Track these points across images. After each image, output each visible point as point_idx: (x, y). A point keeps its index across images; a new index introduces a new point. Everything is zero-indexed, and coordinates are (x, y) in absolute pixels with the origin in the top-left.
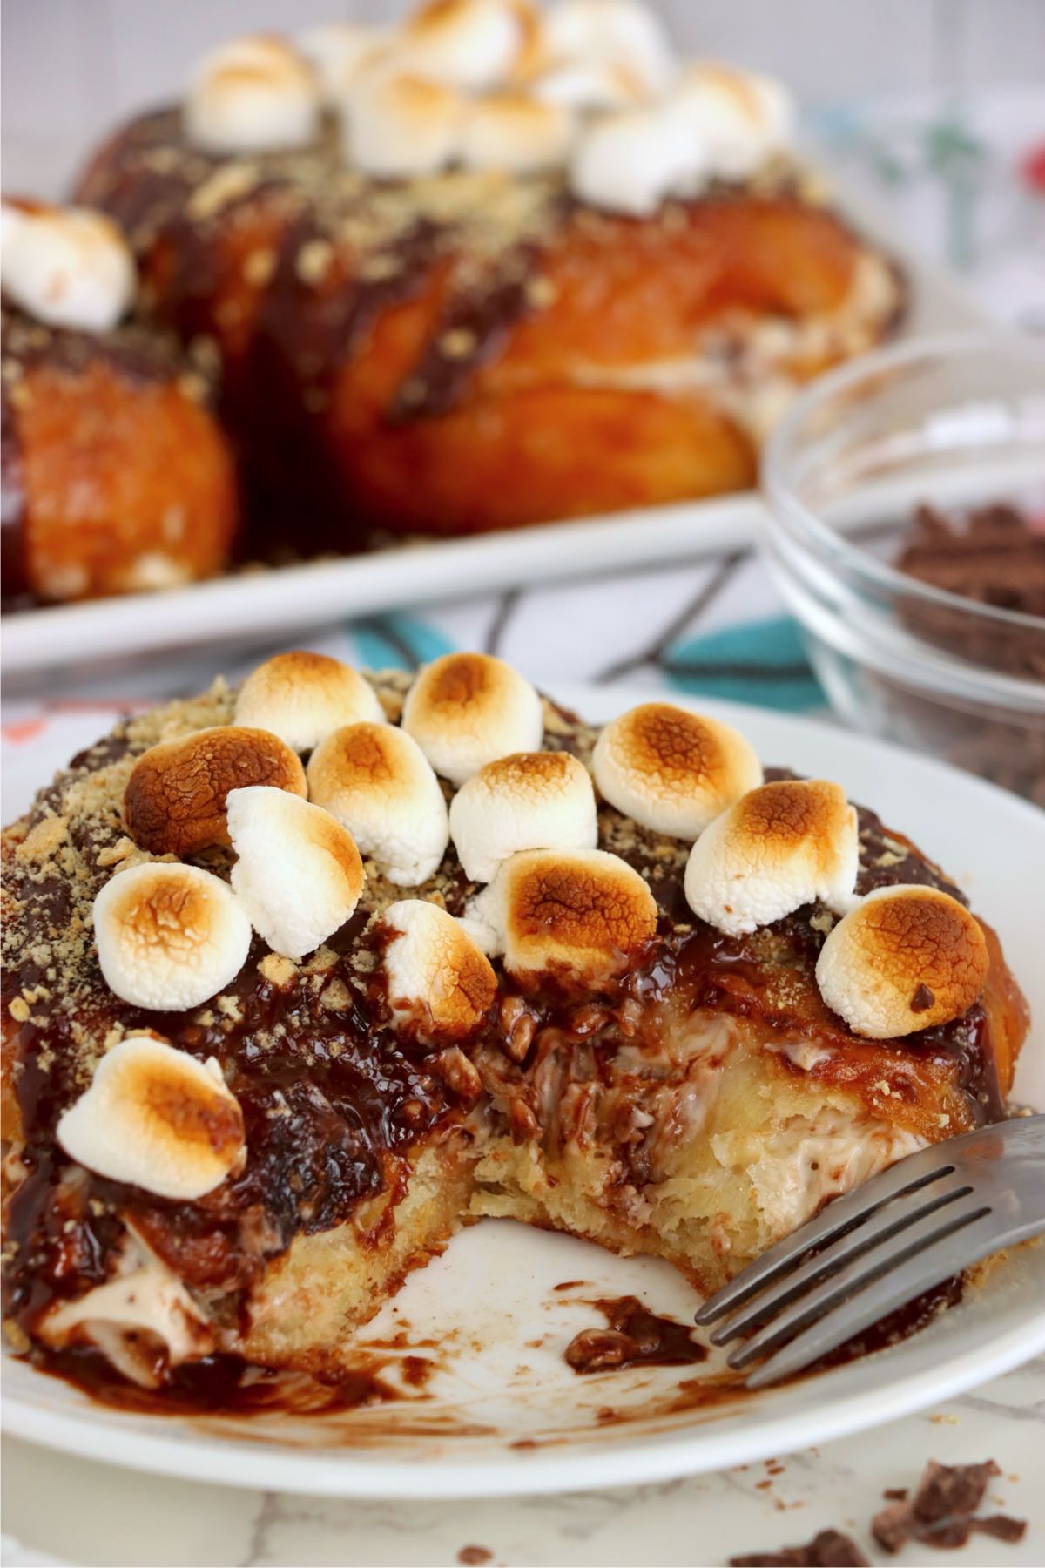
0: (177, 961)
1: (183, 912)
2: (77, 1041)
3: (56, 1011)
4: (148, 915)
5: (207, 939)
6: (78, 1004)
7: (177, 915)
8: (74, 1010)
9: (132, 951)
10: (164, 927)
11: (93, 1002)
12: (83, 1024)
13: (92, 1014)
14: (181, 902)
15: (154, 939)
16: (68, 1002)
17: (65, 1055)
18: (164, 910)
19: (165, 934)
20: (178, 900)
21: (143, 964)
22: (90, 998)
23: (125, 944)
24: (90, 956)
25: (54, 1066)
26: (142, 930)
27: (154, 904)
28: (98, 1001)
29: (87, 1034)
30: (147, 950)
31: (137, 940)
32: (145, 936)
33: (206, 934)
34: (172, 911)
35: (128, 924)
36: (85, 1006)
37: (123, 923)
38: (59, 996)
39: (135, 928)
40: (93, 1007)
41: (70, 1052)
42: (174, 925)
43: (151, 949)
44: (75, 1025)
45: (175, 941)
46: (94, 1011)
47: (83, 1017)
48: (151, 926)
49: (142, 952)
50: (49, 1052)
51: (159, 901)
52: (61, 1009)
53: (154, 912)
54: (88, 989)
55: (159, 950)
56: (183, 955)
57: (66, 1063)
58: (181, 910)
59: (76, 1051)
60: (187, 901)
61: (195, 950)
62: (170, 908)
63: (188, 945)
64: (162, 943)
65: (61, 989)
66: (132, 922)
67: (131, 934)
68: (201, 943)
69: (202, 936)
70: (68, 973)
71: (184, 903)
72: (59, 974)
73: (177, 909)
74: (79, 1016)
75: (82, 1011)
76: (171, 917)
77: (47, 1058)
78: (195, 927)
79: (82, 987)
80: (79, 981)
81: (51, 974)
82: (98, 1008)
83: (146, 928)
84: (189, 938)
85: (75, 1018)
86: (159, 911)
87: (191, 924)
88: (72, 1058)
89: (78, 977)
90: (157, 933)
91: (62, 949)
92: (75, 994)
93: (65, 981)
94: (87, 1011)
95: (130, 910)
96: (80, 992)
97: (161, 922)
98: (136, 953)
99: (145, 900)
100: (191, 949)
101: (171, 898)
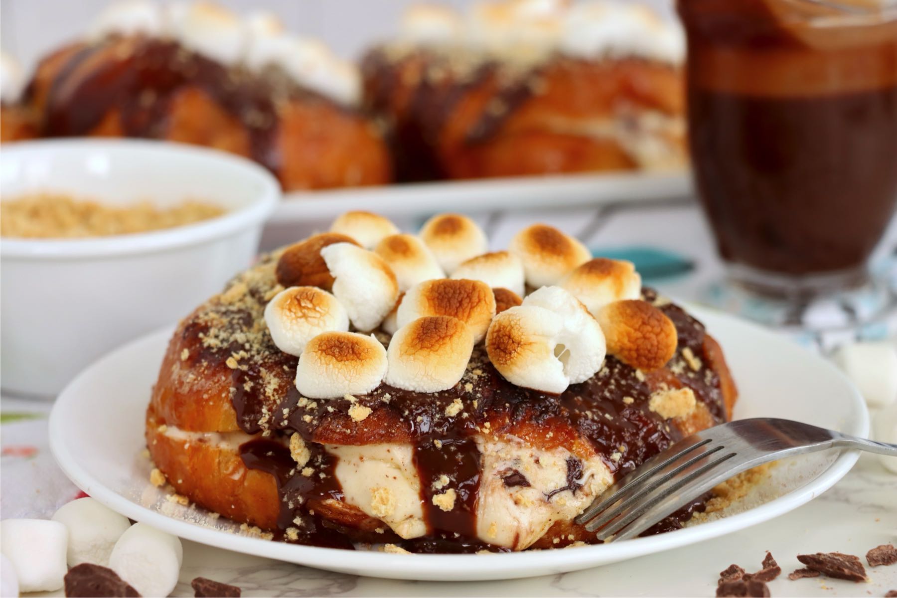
0: (312, 325)
1: (314, 300)
2: (264, 376)
3: (252, 362)
4: (296, 302)
5: (328, 312)
6: (263, 359)
7: (311, 301)
8: (261, 362)
9: (289, 321)
10: (304, 307)
11: (270, 358)
12: (266, 369)
13: (270, 364)
14: (312, 296)
15: (300, 314)
16: (258, 358)
17: (258, 383)
18: (304, 299)
19: (305, 311)
20: (311, 295)
21: (295, 327)
22: (269, 357)
23: (285, 318)
24: (266, 339)
25: (252, 388)
26: (293, 310)
27: (298, 297)
28: (273, 358)
29: (268, 373)
30: (297, 320)
31: (291, 316)
32: (295, 313)
33: (326, 309)
34: (308, 299)
35: (286, 309)
36: (266, 360)
37: (283, 308)
38: (252, 356)
39: (290, 310)
40: (270, 361)
41: (261, 382)
42: (310, 306)
43: (299, 320)
44: (261, 369)
45: (311, 314)
46: (271, 362)
47: (266, 366)
48: (297, 307)
49: (294, 321)
50: (249, 382)
51: (301, 295)
52: (254, 361)
53: (299, 301)
54: (267, 353)
55: (303, 320)
56: (315, 321)
57: (259, 387)
58: (313, 299)
59: (263, 381)
60: (315, 295)
61: (322, 318)
62: (307, 298)
63: (318, 315)
64: (304, 316)
65: (253, 353)
66: (287, 307)
67: (288, 313)
68: (325, 315)
69: (325, 310)
70: (256, 346)
71: (314, 296)
72: (251, 346)
73: (311, 298)
74: (264, 365)
75: (265, 363)
76: (307, 303)
77: (249, 385)
78: (321, 307)
79: (264, 352)
80: (262, 350)
81: (247, 346)
82: (273, 361)
83: (295, 309)
84: (318, 312)
85: (261, 365)
86: (301, 300)
87: (318, 305)
88: (262, 385)
89: (260, 348)
90: (301, 311)
91: (251, 336)
92: (261, 355)
93: (255, 349)
94: (268, 363)
95: (286, 301)
96: (263, 354)
97: (303, 305)
98: (291, 322)
99: (293, 296)
100: (320, 318)
101: (307, 294)
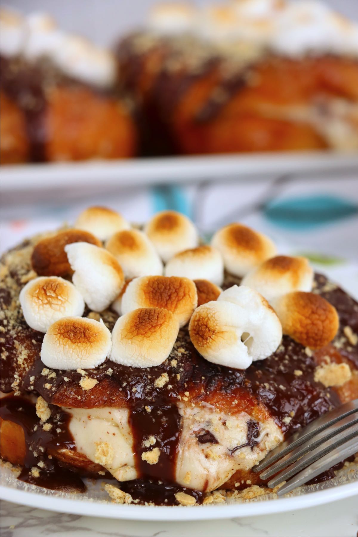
0: (55, 310)
1: (57, 290)
2: (17, 348)
3: (8, 336)
4: (43, 292)
5: (67, 301)
6: (17, 333)
7: (55, 291)
8: (15, 336)
9: (37, 307)
10: (49, 296)
11: (23, 333)
12: (19, 341)
13: (22, 337)
14: (56, 287)
15: (46, 301)
16: (13, 332)
17: (12, 353)
18: (49, 290)
19: (50, 299)
20: (55, 286)
21: (42, 312)
22: (21, 331)
23: (34, 304)
24: (20, 316)
25: (7, 357)
26: (41, 298)
27: (45, 288)
28: (25, 332)
29: (20, 345)
30: (43, 306)
31: (39, 302)
32: (42, 301)
33: (66, 298)
34: (53, 290)
35: (35, 296)
36: (19, 334)
37: (33, 296)
38: (9, 331)
39: (38, 298)
40: (23, 335)
41: (14, 352)
42: (53, 295)
43: (45, 305)
44: (15, 341)
45: (54, 301)
46: (23, 336)
47: (19, 339)
48: (44, 296)
49: (41, 307)
50: (6, 352)
51: (47, 287)
52: (10, 336)
53: (45, 291)
54: (20, 328)
55: (48, 306)
56: (57, 307)
57: (13, 356)
58: (56, 289)
59: (16, 352)
60: (58, 286)
61: (63, 305)
62: (52, 289)
63: (60, 303)
64: (49, 303)
65: (10, 328)
66: (36, 295)
67: (36, 300)
68: (65, 302)
69: (65, 299)
70: (12, 322)
71: (57, 287)
72: (8, 322)
73: (54, 289)
74: (17, 338)
75: (18, 336)
76: (52, 292)
77: (5, 354)
78: (62, 295)
79: (18, 327)
80: (16, 325)
81: (5, 322)
82: (25, 335)
83: (42, 297)
84: (60, 300)
85: (15, 339)
86: (47, 290)
87: (60, 294)
88: (15, 355)
89: (16, 324)
90: (47, 299)
91: (9, 314)
92: (15, 330)
93: (11, 325)
94: (20, 336)
95: (35, 291)
96: (17, 329)
97: (48, 294)
98: (39, 308)
99: (41, 287)
100: (61, 305)
101: (51, 285)
